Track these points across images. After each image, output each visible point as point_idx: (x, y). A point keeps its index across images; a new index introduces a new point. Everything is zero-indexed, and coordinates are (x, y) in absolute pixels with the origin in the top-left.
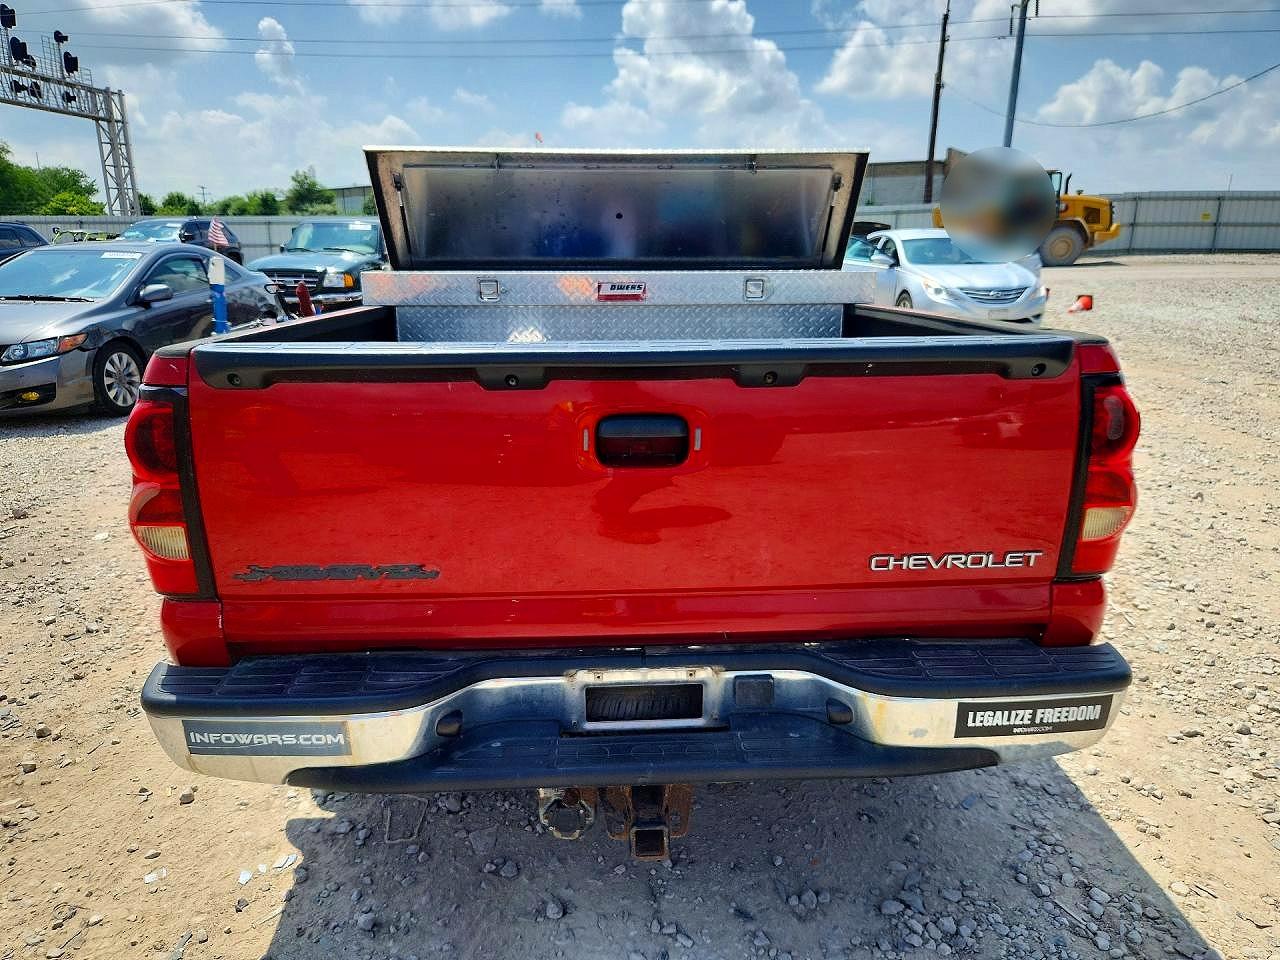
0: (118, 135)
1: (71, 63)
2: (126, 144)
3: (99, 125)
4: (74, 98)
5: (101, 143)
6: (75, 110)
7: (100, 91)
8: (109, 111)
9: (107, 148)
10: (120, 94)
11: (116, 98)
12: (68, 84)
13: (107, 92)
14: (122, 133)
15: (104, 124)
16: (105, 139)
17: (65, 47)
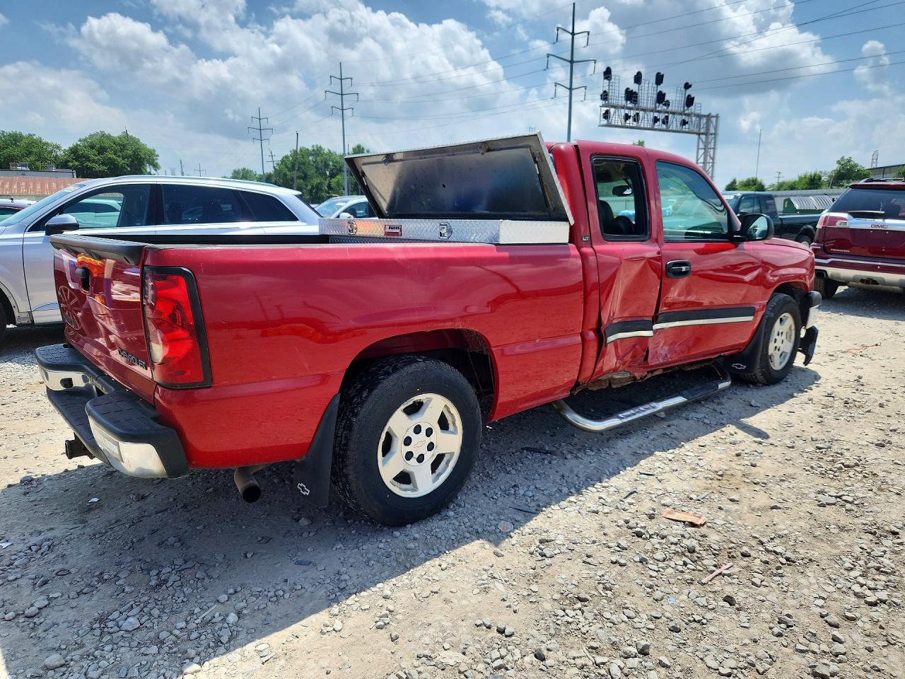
0: (710, 143)
1: (690, 101)
2: (714, 148)
3: (699, 138)
4: (687, 123)
5: (698, 149)
6: (687, 130)
7: (704, 116)
8: (708, 129)
9: (701, 152)
10: (717, 116)
11: (714, 120)
12: (686, 115)
13: (709, 117)
14: (713, 141)
15: (703, 137)
16: (702, 146)
17: (689, 92)
